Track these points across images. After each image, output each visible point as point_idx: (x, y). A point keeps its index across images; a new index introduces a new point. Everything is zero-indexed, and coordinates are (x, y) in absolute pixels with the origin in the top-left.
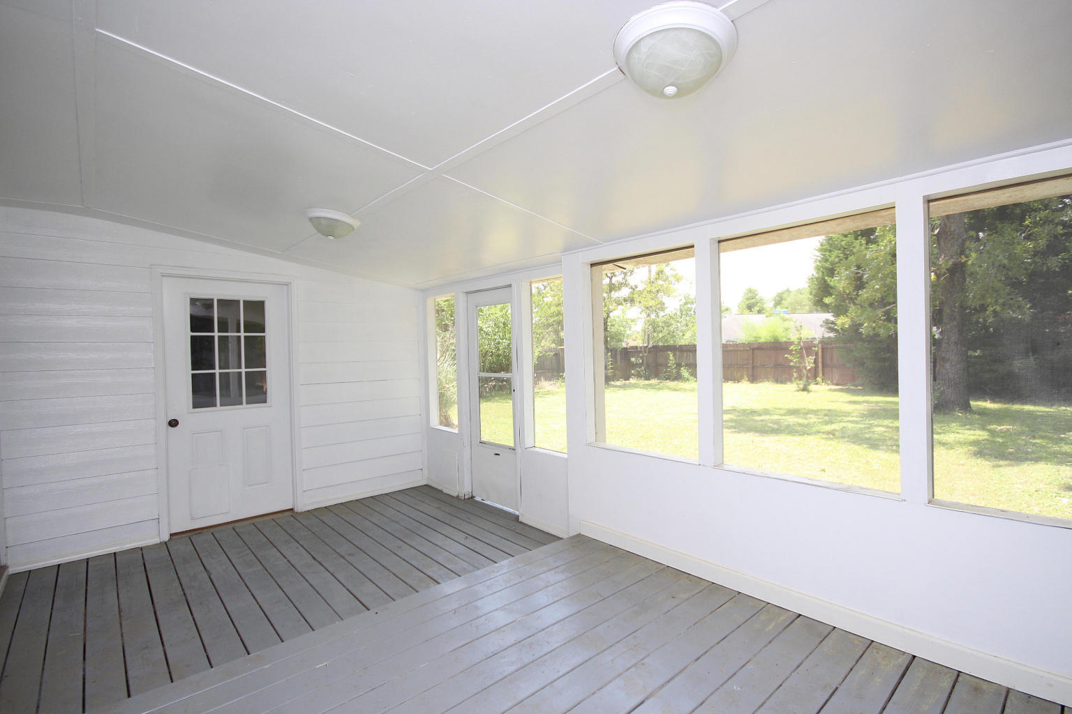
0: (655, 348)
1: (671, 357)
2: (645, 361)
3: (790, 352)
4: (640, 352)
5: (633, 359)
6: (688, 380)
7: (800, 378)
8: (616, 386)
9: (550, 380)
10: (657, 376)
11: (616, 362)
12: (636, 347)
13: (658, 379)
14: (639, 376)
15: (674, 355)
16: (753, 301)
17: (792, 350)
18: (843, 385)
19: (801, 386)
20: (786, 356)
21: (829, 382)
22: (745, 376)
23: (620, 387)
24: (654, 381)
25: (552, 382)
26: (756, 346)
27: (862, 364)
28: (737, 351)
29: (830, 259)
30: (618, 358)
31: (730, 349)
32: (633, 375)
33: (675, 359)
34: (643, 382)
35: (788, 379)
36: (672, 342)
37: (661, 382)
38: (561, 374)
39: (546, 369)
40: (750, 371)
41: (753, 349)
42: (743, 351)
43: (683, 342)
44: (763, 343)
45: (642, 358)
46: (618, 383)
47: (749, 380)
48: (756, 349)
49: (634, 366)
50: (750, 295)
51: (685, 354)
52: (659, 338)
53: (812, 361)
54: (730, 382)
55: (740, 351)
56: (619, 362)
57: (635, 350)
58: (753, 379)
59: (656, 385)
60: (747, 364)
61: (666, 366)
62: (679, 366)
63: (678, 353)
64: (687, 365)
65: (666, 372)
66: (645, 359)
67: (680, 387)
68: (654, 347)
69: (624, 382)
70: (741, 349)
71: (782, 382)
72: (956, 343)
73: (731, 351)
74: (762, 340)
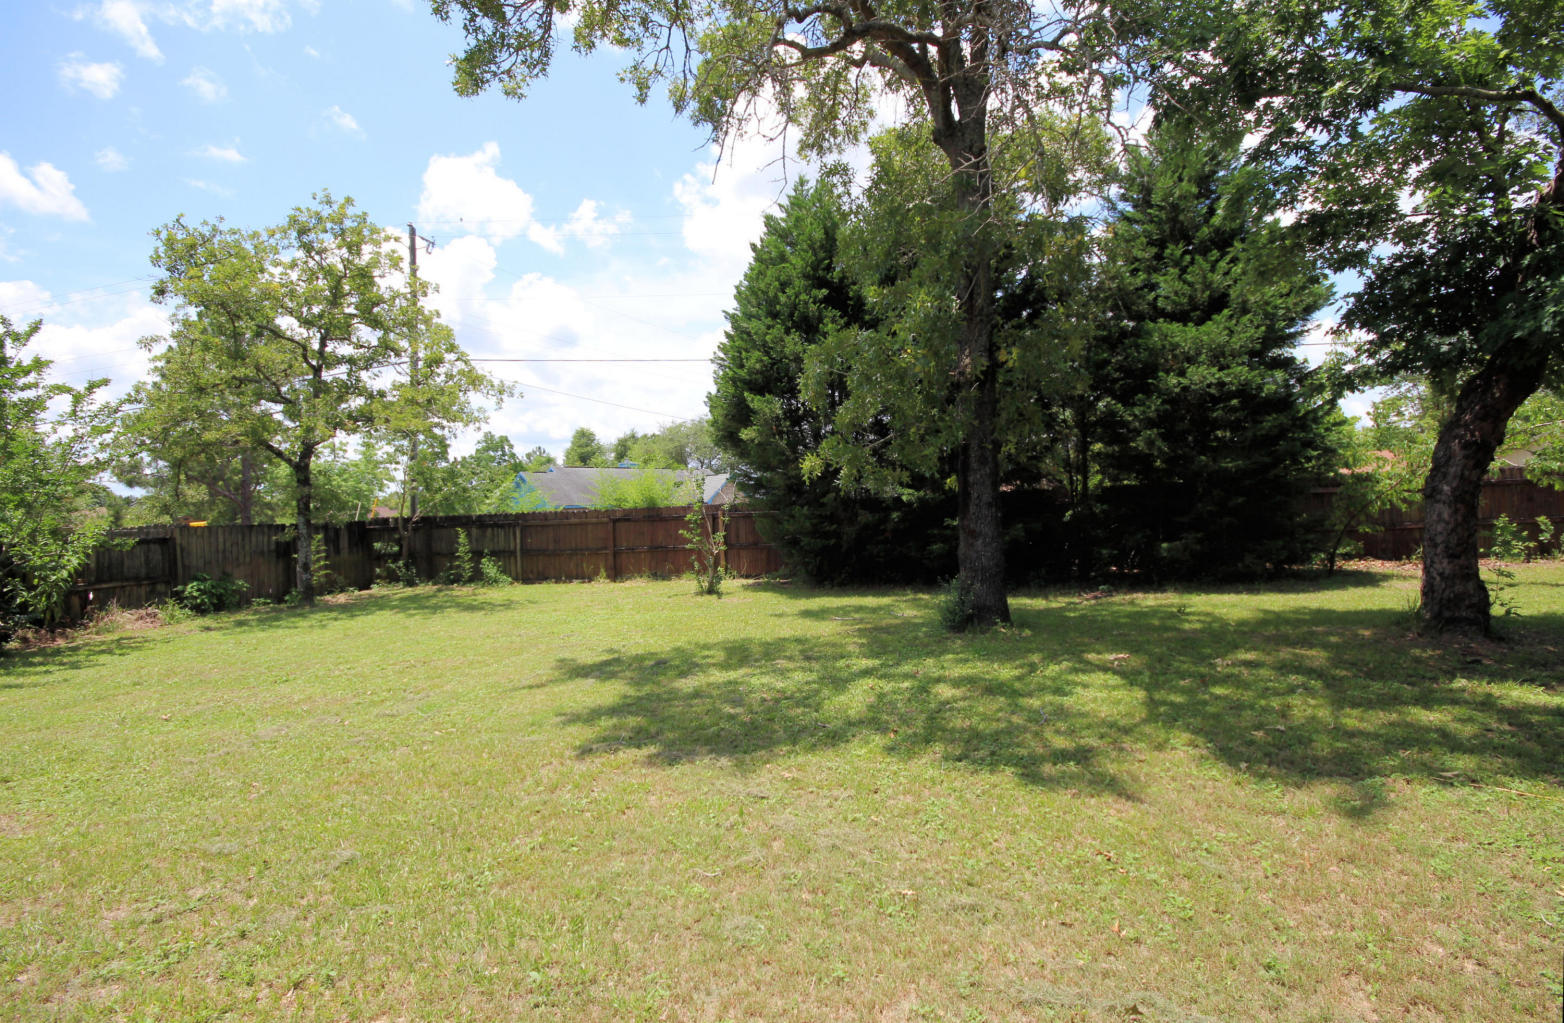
0: (426, 521)
1: (462, 538)
2: (405, 550)
3: (686, 525)
4: (395, 529)
5: (377, 545)
6: (496, 581)
7: (703, 570)
8: (330, 608)
9: (139, 606)
10: (430, 575)
11: (338, 551)
12: (386, 521)
13: (435, 584)
14: (392, 578)
15: (469, 535)
16: (589, 449)
17: (689, 522)
18: (757, 576)
19: (706, 585)
20: (681, 532)
21: (735, 573)
22: (602, 570)
23: (345, 608)
24: (424, 589)
25: (143, 612)
26: (618, 515)
27: (794, 542)
28: (587, 524)
29: (747, 364)
30: (344, 542)
31: (573, 520)
32: (379, 577)
33: (470, 542)
34: (401, 591)
35: (678, 572)
36: (462, 512)
37: (440, 590)
38: (180, 588)
39: (127, 580)
40: (611, 558)
41: (615, 521)
42: (597, 524)
43: (485, 508)
44: (631, 511)
45: (399, 542)
46: (342, 598)
47: (608, 577)
48: (618, 520)
49: (380, 558)
50: (584, 440)
51: (489, 531)
52: (434, 504)
53: (722, 540)
54: (575, 582)
55: (592, 524)
56: (345, 553)
57: (384, 527)
58: (616, 574)
59: (428, 598)
60: (606, 548)
61: (452, 555)
62: (477, 555)
63: (475, 531)
64: (493, 553)
65: (451, 568)
66: (405, 544)
67: (480, 598)
68: (424, 520)
69: (357, 593)
70: (594, 520)
71: (665, 577)
72: (990, 505)
73: (576, 525)
74: (629, 505)
